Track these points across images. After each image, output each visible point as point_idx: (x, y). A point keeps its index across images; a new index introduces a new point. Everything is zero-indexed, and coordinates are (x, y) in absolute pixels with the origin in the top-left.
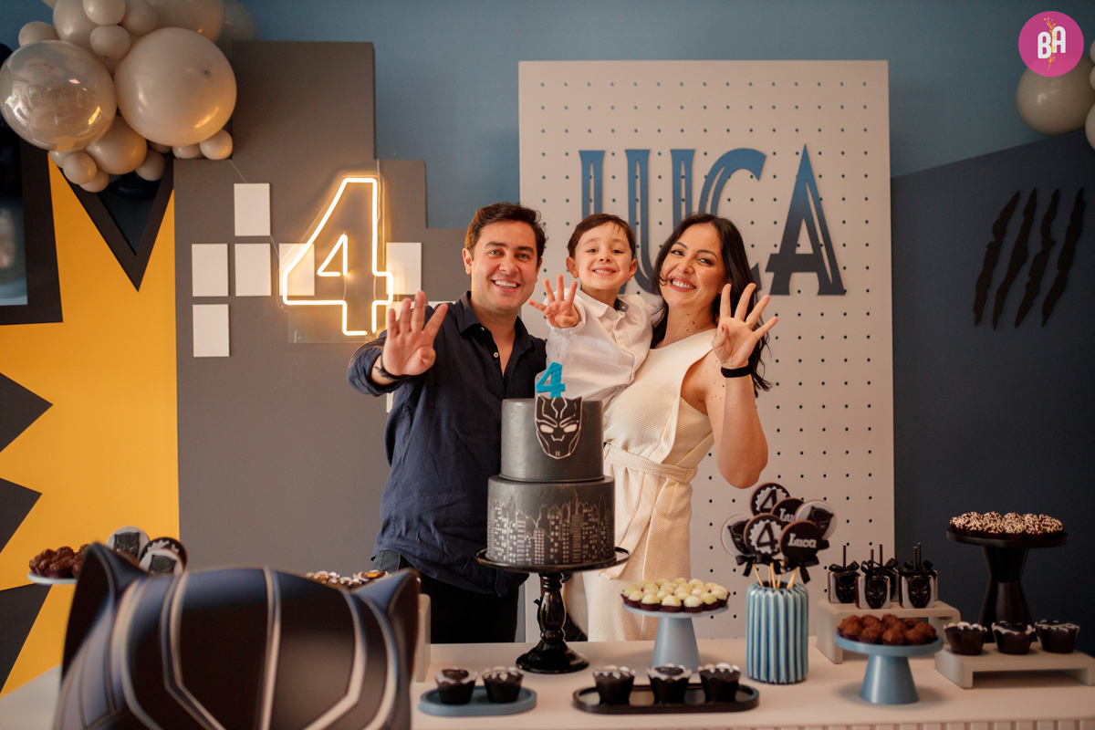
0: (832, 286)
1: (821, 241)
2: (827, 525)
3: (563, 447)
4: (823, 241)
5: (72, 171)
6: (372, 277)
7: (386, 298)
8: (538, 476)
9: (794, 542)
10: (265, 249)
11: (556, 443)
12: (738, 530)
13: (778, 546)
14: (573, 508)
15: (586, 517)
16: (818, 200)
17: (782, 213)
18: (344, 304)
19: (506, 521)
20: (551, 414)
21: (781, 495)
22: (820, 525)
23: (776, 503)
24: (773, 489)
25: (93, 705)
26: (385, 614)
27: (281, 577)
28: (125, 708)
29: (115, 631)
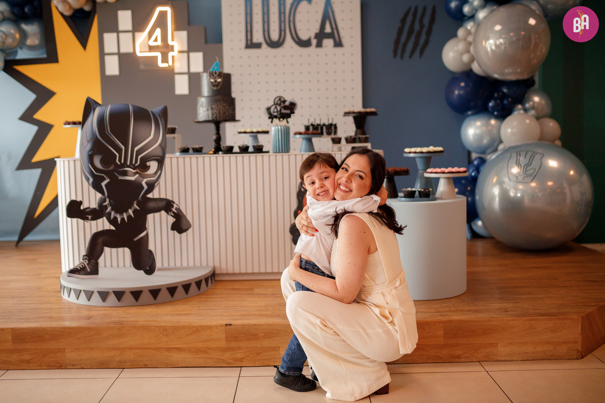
0: (338, 44)
1: (334, 26)
2: (294, 107)
3: (217, 86)
4: (335, 27)
5: (61, 8)
6: (168, 45)
7: (173, 51)
8: (210, 95)
9: (284, 111)
10: (130, 35)
11: (214, 85)
12: (268, 109)
13: (279, 113)
14: (220, 103)
15: (224, 107)
16: (333, 12)
17: (319, 17)
18: (158, 55)
19: (201, 108)
20: (213, 75)
21: (282, 99)
22: (292, 107)
23: (281, 101)
24: (280, 98)
25: (89, 136)
26: (159, 116)
27: (133, 106)
28: (97, 137)
29: (94, 118)
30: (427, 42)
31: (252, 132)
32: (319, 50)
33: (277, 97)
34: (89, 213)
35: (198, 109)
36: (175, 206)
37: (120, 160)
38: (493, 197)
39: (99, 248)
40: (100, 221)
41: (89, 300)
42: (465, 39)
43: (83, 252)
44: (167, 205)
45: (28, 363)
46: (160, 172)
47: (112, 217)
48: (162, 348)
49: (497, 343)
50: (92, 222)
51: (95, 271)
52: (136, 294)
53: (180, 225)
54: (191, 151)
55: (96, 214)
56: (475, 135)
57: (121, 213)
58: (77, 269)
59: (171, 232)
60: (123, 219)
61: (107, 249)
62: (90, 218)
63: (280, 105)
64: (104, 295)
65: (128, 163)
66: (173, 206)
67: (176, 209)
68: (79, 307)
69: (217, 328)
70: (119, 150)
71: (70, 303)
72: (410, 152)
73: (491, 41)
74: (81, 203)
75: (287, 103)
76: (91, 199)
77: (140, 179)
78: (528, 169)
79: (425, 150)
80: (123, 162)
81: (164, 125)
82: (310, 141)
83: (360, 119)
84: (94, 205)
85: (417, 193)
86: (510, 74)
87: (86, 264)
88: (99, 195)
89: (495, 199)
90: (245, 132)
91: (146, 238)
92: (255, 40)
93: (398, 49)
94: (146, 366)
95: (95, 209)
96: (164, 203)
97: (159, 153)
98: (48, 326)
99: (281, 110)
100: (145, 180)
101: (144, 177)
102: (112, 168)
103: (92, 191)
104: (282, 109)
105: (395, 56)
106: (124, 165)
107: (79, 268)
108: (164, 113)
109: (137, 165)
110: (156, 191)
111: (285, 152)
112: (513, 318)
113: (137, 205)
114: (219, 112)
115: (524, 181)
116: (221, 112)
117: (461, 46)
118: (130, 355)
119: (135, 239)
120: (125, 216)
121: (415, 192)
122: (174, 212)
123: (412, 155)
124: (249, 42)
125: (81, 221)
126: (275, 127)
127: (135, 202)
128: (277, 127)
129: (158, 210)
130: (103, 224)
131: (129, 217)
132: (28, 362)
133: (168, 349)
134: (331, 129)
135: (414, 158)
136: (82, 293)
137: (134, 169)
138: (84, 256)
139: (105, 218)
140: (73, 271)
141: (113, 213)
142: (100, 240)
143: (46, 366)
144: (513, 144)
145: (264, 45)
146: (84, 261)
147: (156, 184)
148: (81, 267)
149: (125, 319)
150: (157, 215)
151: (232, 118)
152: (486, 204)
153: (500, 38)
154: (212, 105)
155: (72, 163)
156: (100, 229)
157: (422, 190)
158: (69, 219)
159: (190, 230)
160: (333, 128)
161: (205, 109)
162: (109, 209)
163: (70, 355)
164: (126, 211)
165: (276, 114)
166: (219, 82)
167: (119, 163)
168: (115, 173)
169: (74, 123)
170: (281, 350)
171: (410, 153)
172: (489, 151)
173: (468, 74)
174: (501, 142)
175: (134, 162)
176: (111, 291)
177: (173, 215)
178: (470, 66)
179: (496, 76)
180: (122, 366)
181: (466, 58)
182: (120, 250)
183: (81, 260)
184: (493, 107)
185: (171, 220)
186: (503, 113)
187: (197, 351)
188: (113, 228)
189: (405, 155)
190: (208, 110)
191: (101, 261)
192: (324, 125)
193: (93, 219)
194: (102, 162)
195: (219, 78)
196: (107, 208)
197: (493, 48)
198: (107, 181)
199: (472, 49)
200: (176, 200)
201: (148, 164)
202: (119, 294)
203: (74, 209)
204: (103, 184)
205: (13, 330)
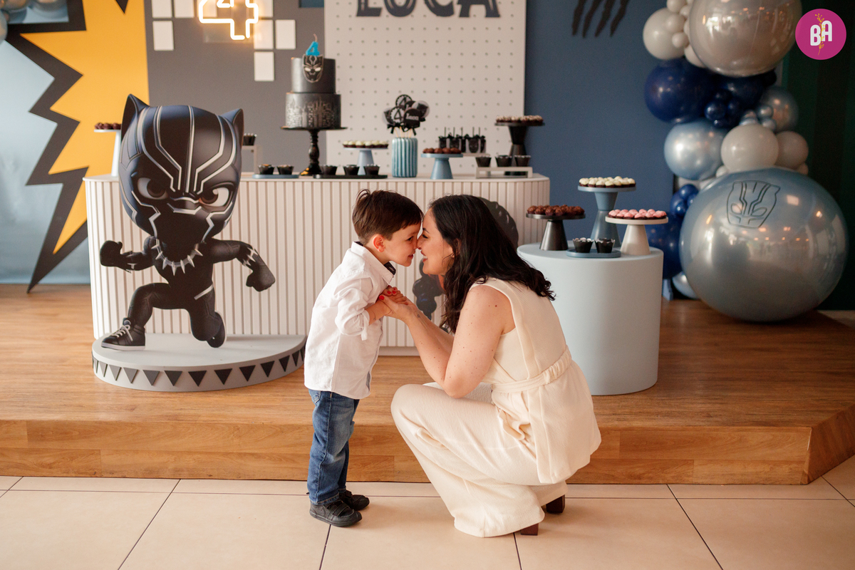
0: (493, 13)
2: (425, 111)
3: (314, 77)
6: (246, 8)
7: (253, 18)
8: (305, 90)
9: (409, 117)
11: (311, 76)
12: (388, 114)
13: (403, 119)
14: (319, 103)
15: (325, 108)
18: (232, 21)
19: (291, 109)
20: (309, 62)
21: (408, 100)
22: (421, 111)
23: (405, 102)
24: (405, 97)
25: (132, 151)
26: (232, 124)
27: (195, 109)
28: (143, 152)
29: (138, 125)
30: (622, 14)
31: (364, 146)
32: (464, 20)
33: (401, 96)
34: (131, 260)
35: (287, 110)
36: (253, 252)
37: (175, 186)
38: (704, 246)
39: (145, 308)
40: (147, 271)
41: (132, 382)
42: (678, 13)
43: (124, 314)
44: (242, 251)
45: (50, 468)
46: (231, 203)
47: (164, 266)
48: (232, 453)
49: (693, 460)
50: (136, 272)
51: (140, 341)
52: (198, 375)
53: (259, 279)
54: (276, 173)
55: (141, 261)
56: (685, 152)
57: (177, 261)
58: (116, 337)
59: (247, 289)
60: (179, 269)
61: (156, 311)
62: (133, 267)
63: (404, 108)
64: (153, 376)
65: (187, 191)
66: (249, 253)
67: (254, 256)
68: (119, 392)
69: (308, 429)
70: (174, 172)
71: (106, 384)
72: (588, 183)
73: (715, 19)
74: (120, 245)
75: (415, 106)
76: (135, 240)
77: (204, 213)
78: (756, 208)
79: (609, 181)
80: (179, 188)
81: (238, 137)
82: (445, 163)
83: (519, 131)
84: (139, 248)
85: (594, 246)
86: (739, 67)
87: (127, 330)
88: (146, 235)
89: (707, 248)
90: (354, 146)
91: (211, 296)
92: (371, 5)
93: (580, 22)
94: (210, 477)
95: (140, 254)
96: (237, 248)
97: (231, 177)
98: (77, 419)
99: (405, 115)
100: (211, 215)
101: (209, 211)
102: (164, 196)
103: (136, 228)
104: (408, 114)
105: (575, 32)
106: (181, 193)
107: (118, 336)
108: (239, 119)
109: (199, 193)
110: (226, 230)
111: (410, 177)
112: (718, 427)
113: (199, 250)
114: (318, 116)
115: (750, 225)
116: (321, 116)
117: (671, 23)
118: (189, 461)
119: (196, 298)
120: (182, 264)
121: (591, 243)
122: (251, 261)
123: (590, 189)
124: (363, 6)
125: (120, 271)
126: (398, 138)
127: (197, 246)
128: (399, 140)
129: (228, 257)
130: (151, 276)
131: (188, 266)
132: (50, 466)
133: (241, 455)
134: (477, 143)
135: (592, 194)
136: (123, 372)
137: (195, 199)
138: (125, 319)
139: (154, 267)
140: (110, 340)
141: (165, 260)
142: (147, 298)
143: (75, 473)
144: (738, 170)
145: (385, 12)
146: (125, 327)
147: (226, 221)
148: (121, 334)
149: (183, 412)
150: (227, 264)
151: (336, 125)
152: (694, 254)
153: (729, 14)
154: (307, 105)
155: (107, 186)
156: (148, 282)
157: (602, 242)
158: (104, 268)
159: (274, 287)
160: (479, 142)
161: (296, 110)
162: (160, 254)
163: (107, 459)
164: (184, 258)
165: (398, 121)
166: (318, 73)
167: (174, 190)
168: (168, 204)
169: (110, 127)
170: (395, 460)
171: (587, 186)
172: (703, 177)
173: (679, 64)
174: (721, 164)
175: (195, 190)
176: (162, 370)
177: (249, 264)
178: (683, 52)
179: (718, 70)
180: (178, 475)
181: (677, 40)
182: (176, 312)
183: (121, 325)
184: (713, 115)
185: (247, 272)
186: (728, 123)
187: (281, 458)
188: (165, 281)
189: (580, 188)
190: (301, 112)
191: (148, 326)
192: (467, 137)
193: (137, 268)
194: (149, 187)
195: (318, 67)
196: (158, 254)
197: (718, 28)
198: (157, 215)
199: (686, 28)
200: (254, 244)
201: (215, 192)
202: (174, 376)
203: (111, 254)
204: (152, 219)
205: (29, 423)
